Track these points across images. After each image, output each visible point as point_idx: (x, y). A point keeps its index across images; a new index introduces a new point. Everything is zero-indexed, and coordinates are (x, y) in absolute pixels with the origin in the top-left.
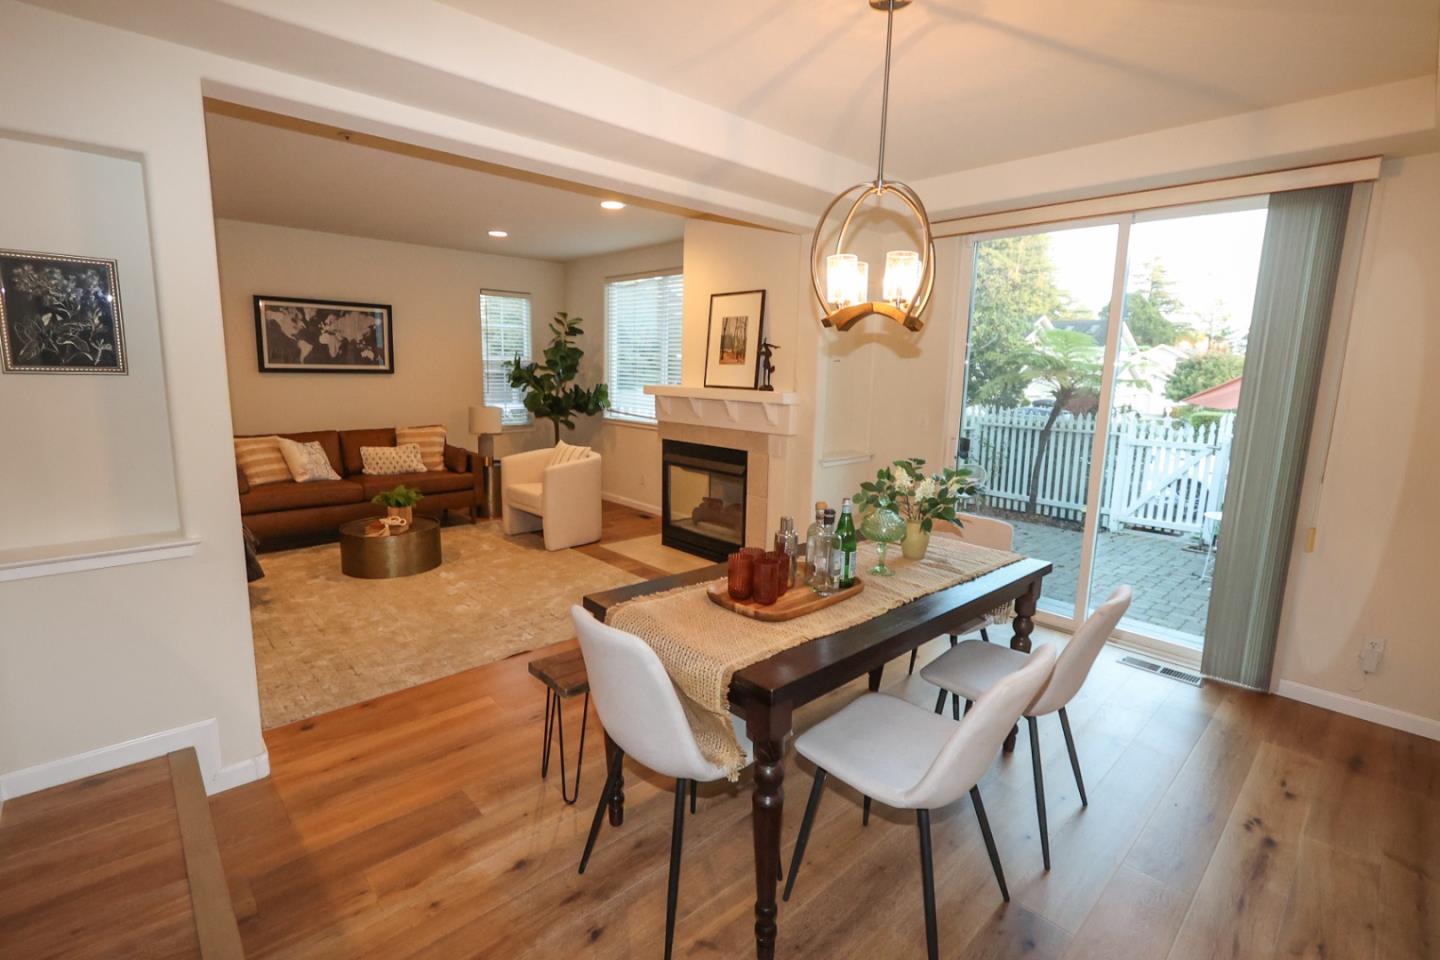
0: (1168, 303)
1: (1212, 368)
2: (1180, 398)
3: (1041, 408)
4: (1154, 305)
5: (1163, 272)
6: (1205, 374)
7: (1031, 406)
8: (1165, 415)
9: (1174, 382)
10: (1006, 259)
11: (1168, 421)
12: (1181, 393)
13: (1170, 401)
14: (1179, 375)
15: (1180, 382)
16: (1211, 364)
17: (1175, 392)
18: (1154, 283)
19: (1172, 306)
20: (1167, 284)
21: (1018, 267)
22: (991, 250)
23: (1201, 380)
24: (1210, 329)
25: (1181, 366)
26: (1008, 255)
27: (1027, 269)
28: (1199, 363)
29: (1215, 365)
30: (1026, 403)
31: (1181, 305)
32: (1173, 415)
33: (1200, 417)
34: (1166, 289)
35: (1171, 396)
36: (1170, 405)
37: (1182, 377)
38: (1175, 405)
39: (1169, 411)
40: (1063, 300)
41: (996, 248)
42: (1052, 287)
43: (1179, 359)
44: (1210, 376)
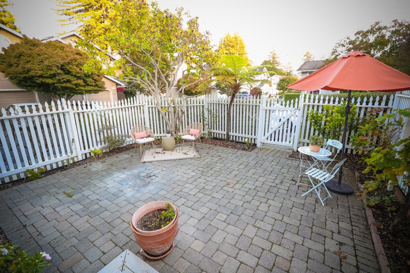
0: (277, 63)
1: (288, 81)
2: (281, 90)
3: (244, 94)
4: (273, 64)
5: (275, 54)
6: (287, 82)
7: (241, 94)
8: (277, 95)
9: (279, 85)
10: (234, 50)
11: (278, 96)
12: (281, 88)
13: (278, 90)
14: (280, 83)
15: (280, 85)
16: (288, 79)
17: (279, 88)
18: (273, 58)
19: (278, 64)
20: (277, 58)
21: (238, 53)
22: (230, 48)
23: (286, 84)
24: (287, 70)
25: (281, 80)
26: (235, 49)
27: (240, 53)
28: (285, 79)
29: (289, 80)
30: (240, 93)
31: (280, 64)
32: (279, 94)
33: (286, 95)
34: (277, 59)
35: (278, 89)
36: (278, 91)
37: (281, 83)
38: (279, 91)
39: (278, 93)
40: (250, 63)
41: (231, 47)
42: (247, 59)
43: (280, 79)
44: (288, 83)
